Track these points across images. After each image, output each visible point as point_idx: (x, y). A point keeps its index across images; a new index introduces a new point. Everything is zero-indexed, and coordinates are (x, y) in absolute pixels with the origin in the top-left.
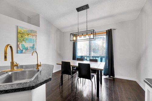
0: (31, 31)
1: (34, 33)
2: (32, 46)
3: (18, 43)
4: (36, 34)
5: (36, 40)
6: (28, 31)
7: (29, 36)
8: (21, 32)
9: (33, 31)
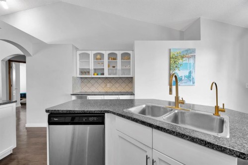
0: (187, 50)
1: (191, 53)
2: (187, 74)
3: (170, 72)
4: (195, 54)
5: (194, 63)
6: (183, 52)
7: (184, 59)
8: (174, 56)
9: (190, 49)
